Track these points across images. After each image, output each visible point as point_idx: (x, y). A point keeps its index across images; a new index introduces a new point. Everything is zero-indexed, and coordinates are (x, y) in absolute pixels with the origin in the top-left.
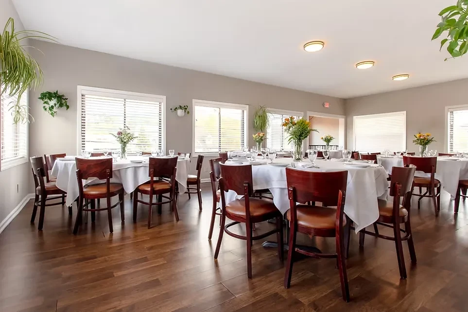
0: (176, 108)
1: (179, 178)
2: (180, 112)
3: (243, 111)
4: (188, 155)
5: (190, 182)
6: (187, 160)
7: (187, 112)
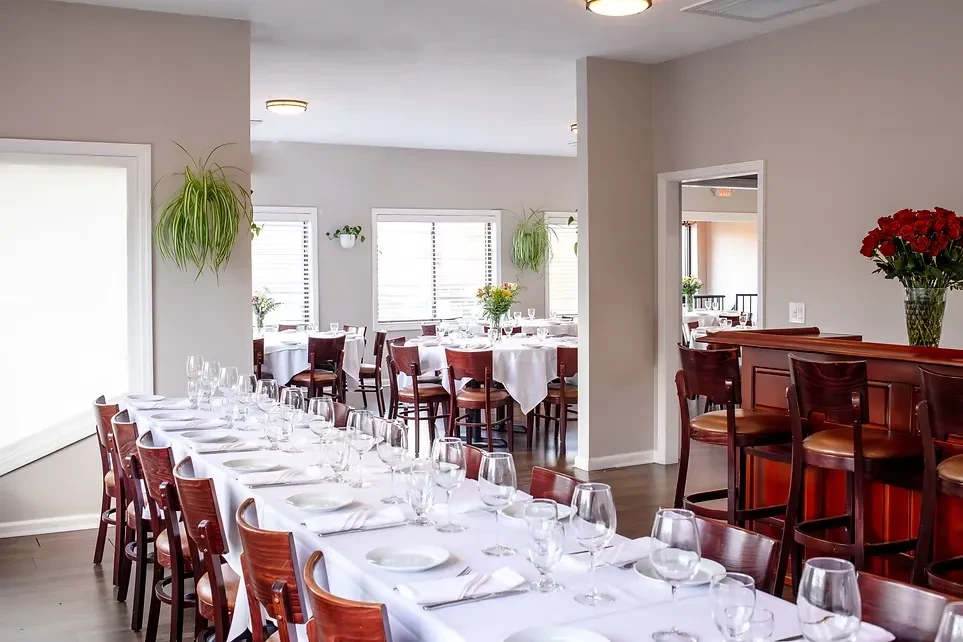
0: (338, 231)
1: (348, 367)
2: (346, 240)
3: (489, 225)
4: (362, 330)
5: (364, 375)
6: (359, 341)
7: (359, 237)
